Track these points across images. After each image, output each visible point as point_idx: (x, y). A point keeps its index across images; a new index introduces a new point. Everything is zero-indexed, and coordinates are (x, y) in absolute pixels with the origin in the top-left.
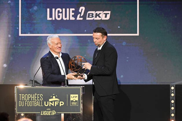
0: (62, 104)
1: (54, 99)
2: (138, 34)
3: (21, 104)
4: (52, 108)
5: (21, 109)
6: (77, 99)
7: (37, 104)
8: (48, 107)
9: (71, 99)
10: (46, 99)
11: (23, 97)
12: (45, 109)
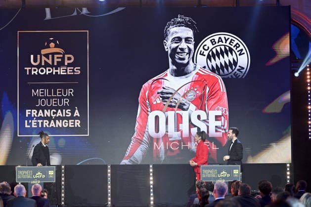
0: (44, 176)
1: (39, 173)
2: (88, 135)
3: (19, 177)
4: (38, 179)
5: (19, 180)
6: (53, 174)
7: (29, 177)
8: (36, 178)
9: (49, 174)
10: (34, 174)
11: (20, 172)
12: (33, 179)
